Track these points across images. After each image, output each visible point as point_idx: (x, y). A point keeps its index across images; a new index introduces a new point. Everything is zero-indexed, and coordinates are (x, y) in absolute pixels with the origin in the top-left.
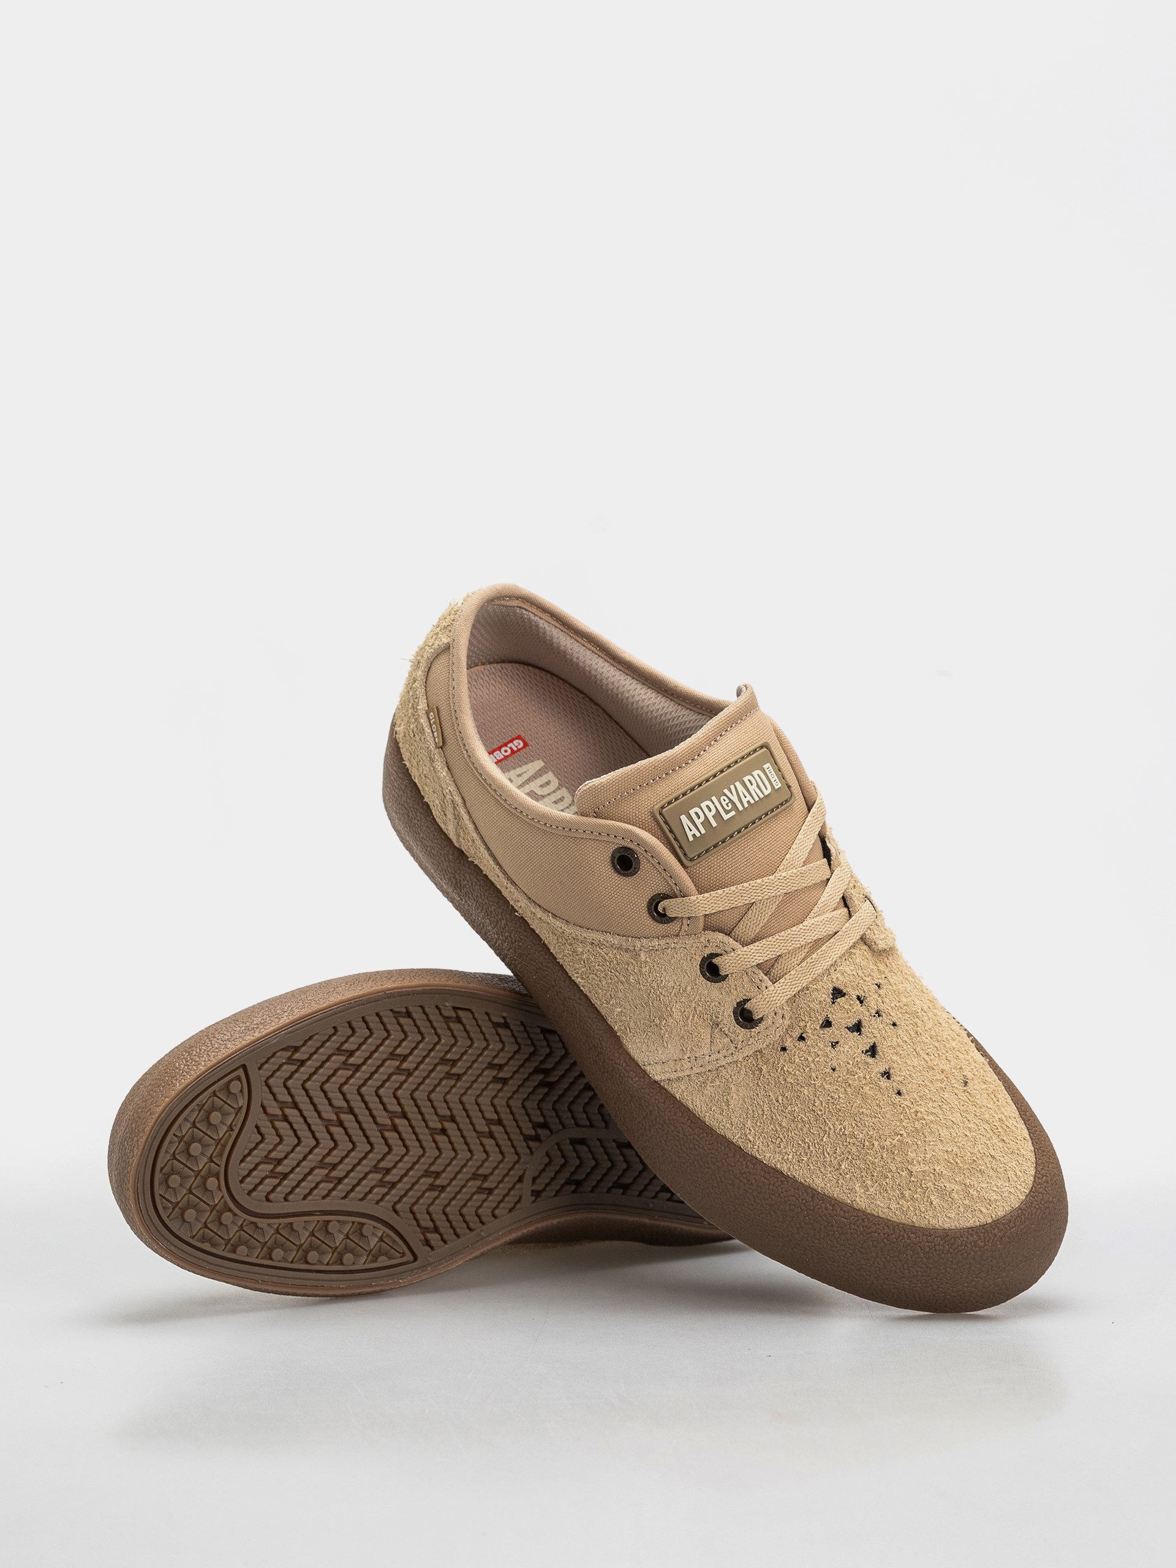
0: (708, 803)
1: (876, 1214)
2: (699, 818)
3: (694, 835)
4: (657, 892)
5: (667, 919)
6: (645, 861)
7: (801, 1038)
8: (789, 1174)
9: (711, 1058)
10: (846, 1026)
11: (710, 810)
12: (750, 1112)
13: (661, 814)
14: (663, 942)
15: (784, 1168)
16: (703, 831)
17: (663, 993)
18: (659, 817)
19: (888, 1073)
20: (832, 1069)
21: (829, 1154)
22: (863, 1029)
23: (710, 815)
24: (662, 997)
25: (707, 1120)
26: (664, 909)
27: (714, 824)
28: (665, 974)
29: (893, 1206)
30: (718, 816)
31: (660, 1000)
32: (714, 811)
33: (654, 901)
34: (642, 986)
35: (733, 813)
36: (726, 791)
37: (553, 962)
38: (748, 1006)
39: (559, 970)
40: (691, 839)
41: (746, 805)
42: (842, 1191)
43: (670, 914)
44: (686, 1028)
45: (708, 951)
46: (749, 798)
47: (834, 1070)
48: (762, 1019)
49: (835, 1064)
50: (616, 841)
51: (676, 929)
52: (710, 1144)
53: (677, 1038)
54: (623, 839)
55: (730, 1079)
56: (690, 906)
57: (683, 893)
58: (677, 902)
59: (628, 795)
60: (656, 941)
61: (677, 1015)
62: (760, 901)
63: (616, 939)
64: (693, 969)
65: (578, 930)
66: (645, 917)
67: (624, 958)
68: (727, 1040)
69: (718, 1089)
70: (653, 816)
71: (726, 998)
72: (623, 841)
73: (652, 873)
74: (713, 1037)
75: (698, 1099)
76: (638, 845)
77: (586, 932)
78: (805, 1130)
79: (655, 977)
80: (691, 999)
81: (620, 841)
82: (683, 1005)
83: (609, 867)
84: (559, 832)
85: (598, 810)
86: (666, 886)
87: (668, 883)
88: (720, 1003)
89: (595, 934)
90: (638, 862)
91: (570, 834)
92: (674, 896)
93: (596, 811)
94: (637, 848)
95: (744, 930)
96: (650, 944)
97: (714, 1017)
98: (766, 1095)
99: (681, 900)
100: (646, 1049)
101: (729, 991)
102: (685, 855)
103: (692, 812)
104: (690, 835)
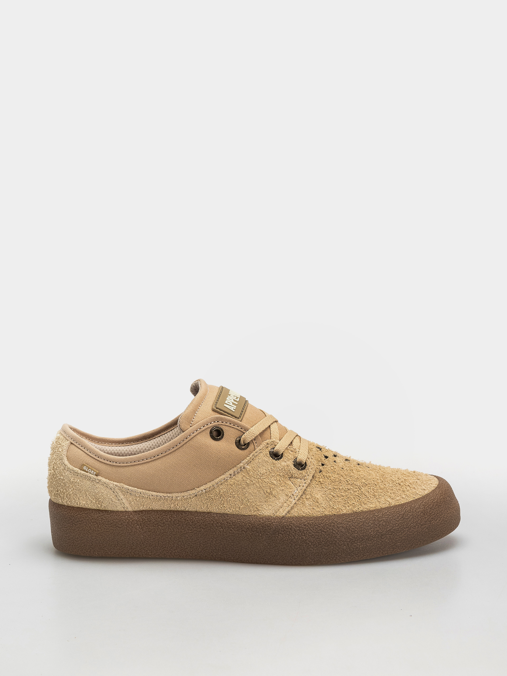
0: (228, 398)
2: (230, 403)
4: (236, 437)
5: (247, 446)
7: (323, 465)
8: (359, 510)
9: (299, 490)
10: (332, 456)
11: (231, 400)
12: (328, 499)
13: (217, 408)
14: (251, 456)
15: (355, 509)
16: (236, 407)
18: (217, 410)
19: (358, 464)
21: (367, 494)
22: (338, 455)
24: (264, 480)
26: (244, 442)
28: (259, 469)
30: (235, 400)
31: (264, 482)
32: (233, 400)
33: (237, 441)
35: (238, 399)
38: (298, 460)
40: (234, 411)
43: (247, 442)
44: (281, 485)
45: (269, 449)
47: (343, 468)
48: (306, 463)
49: (341, 466)
50: (208, 426)
51: (252, 447)
53: (281, 492)
54: (211, 423)
55: (311, 493)
56: (252, 433)
57: (247, 430)
58: (247, 434)
59: (198, 412)
60: (248, 458)
61: (275, 482)
62: (271, 424)
63: (231, 472)
64: (269, 459)
65: (213, 483)
66: (238, 451)
67: (239, 477)
68: (299, 480)
69: (310, 500)
70: (213, 410)
71: (288, 463)
72: (211, 424)
73: (230, 430)
74: (293, 482)
75: (305, 510)
76: (218, 422)
77: (217, 480)
78: (352, 492)
79: (257, 474)
80: (276, 472)
81: (210, 425)
82: (274, 477)
83: (212, 440)
84: (182, 444)
85: (191, 424)
86: (238, 432)
87: (239, 430)
88: (287, 466)
89: (220, 478)
90: (222, 430)
91: (188, 440)
92: (244, 433)
93: (191, 425)
94: (218, 423)
95: (274, 436)
96: (247, 461)
97: (288, 473)
98: (329, 490)
99: (247, 432)
100: (271, 507)
101: (288, 459)
102: (236, 417)
103: (226, 402)
104: (232, 409)
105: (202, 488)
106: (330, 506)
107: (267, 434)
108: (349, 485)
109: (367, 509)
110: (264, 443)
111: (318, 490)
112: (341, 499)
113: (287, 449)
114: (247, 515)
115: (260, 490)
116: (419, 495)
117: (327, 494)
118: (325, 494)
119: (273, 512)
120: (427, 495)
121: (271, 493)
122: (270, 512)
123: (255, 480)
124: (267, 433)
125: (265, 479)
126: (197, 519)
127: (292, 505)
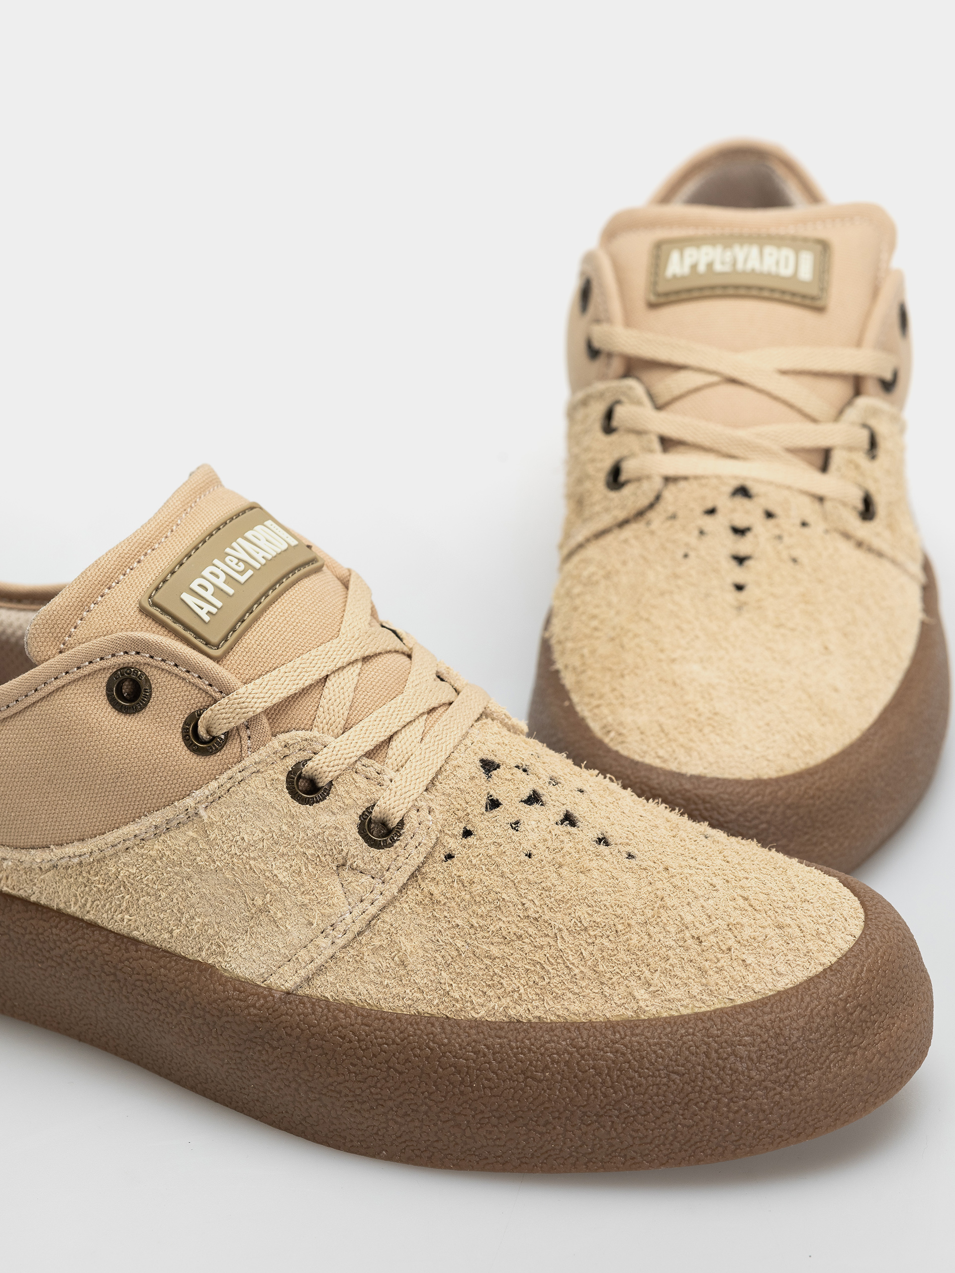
0: (211, 568)
1: (676, 1014)
2: (207, 590)
3: (209, 613)
4: (188, 712)
5: (218, 743)
6: (155, 673)
7: (467, 833)
8: (530, 1017)
9: (355, 913)
10: (520, 799)
11: (217, 577)
12: (439, 960)
13: (155, 605)
14: (224, 778)
15: (519, 1012)
16: (219, 604)
17: (252, 855)
18: (154, 610)
19: (603, 838)
20: (526, 855)
21: (573, 964)
22: (543, 799)
23: (220, 583)
24: (252, 862)
25: (384, 1005)
26: (208, 732)
27: (231, 591)
28: (243, 826)
29: (696, 989)
30: (230, 579)
31: (251, 868)
32: (223, 577)
33: (189, 725)
34: (218, 863)
35: (250, 572)
36: (228, 550)
37: (82, 926)
38: (376, 813)
39: (93, 932)
40: (207, 618)
41: (263, 561)
42: (614, 1005)
43: (219, 732)
44: (302, 890)
45: (290, 762)
46: (262, 553)
47: (530, 856)
48: (402, 823)
49: (528, 847)
50: (103, 664)
51: (235, 750)
52: (401, 1032)
53: (295, 911)
54: (113, 655)
55: (392, 930)
56: (239, 706)
57: (225, 691)
58: (222, 707)
59: (97, 605)
60: (214, 784)
61: (283, 876)
62: (334, 672)
63: (157, 818)
64: (279, 798)
65: (99, 841)
66: (186, 757)
67: (180, 839)
68: (365, 879)
69: (382, 953)
70: (142, 610)
71: (341, 817)
72: (114, 660)
73: (173, 686)
74: (345, 883)
75: (359, 983)
76: (138, 653)
77: (110, 837)
78: (527, 948)
79: (232, 838)
80: (294, 843)
81: (111, 662)
82: (286, 858)
83: (109, 710)
84: (21, 706)
85: (64, 644)
86: (199, 695)
87: (200, 689)
88: (336, 828)
89: (125, 830)
90: (147, 680)
91: (38, 695)
92: (216, 701)
93: (62, 646)
94: (138, 658)
95: (328, 718)
96: (207, 793)
97: (335, 853)
98: (453, 927)
99: (226, 700)
100: (258, 954)
101: (342, 805)
102: (207, 643)
103: (194, 586)
104: (203, 614)
105: (69, 850)
106: (438, 985)
107: (300, 711)
108: (526, 920)
109: (558, 1016)
110: (276, 743)
111: (419, 922)
112: (483, 967)
113: (352, 768)
114: (191, 958)
115: (234, 891)
116: (751, 993)
117: (441, 943)
118: (438, 940)
119: (263, 970)
120: (782, 996)
121: (264, 910)
122: (252, 968)
123: (222, 858)
124: (308, 702)
125: (254, 859)
126: (57, 935)
127: (319, 961)
